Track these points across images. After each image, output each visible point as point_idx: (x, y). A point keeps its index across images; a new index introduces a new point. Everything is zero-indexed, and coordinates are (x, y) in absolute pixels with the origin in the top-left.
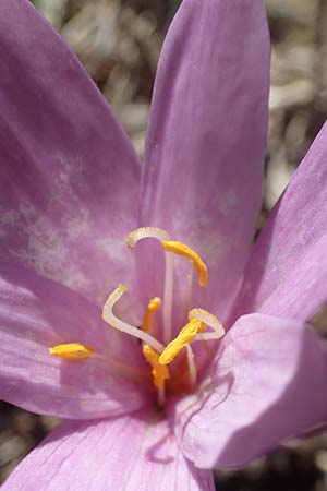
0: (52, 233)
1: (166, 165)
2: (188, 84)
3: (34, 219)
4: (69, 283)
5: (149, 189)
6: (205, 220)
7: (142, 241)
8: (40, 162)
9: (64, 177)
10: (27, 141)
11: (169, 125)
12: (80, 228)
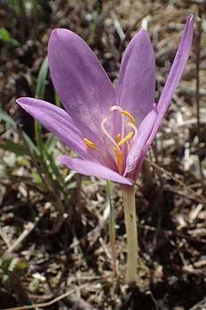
0: (87, 110)
1: (123, 92)
2: (131, 68)
3: (82, 105)
4: (91, 128)
5: (118, 99)
6: (136, 112)
7: (114, 110)
8: (85, 87)
9: (92, 93)
10: (82, 81)
11: (125, 79)
12: (96, 110)
